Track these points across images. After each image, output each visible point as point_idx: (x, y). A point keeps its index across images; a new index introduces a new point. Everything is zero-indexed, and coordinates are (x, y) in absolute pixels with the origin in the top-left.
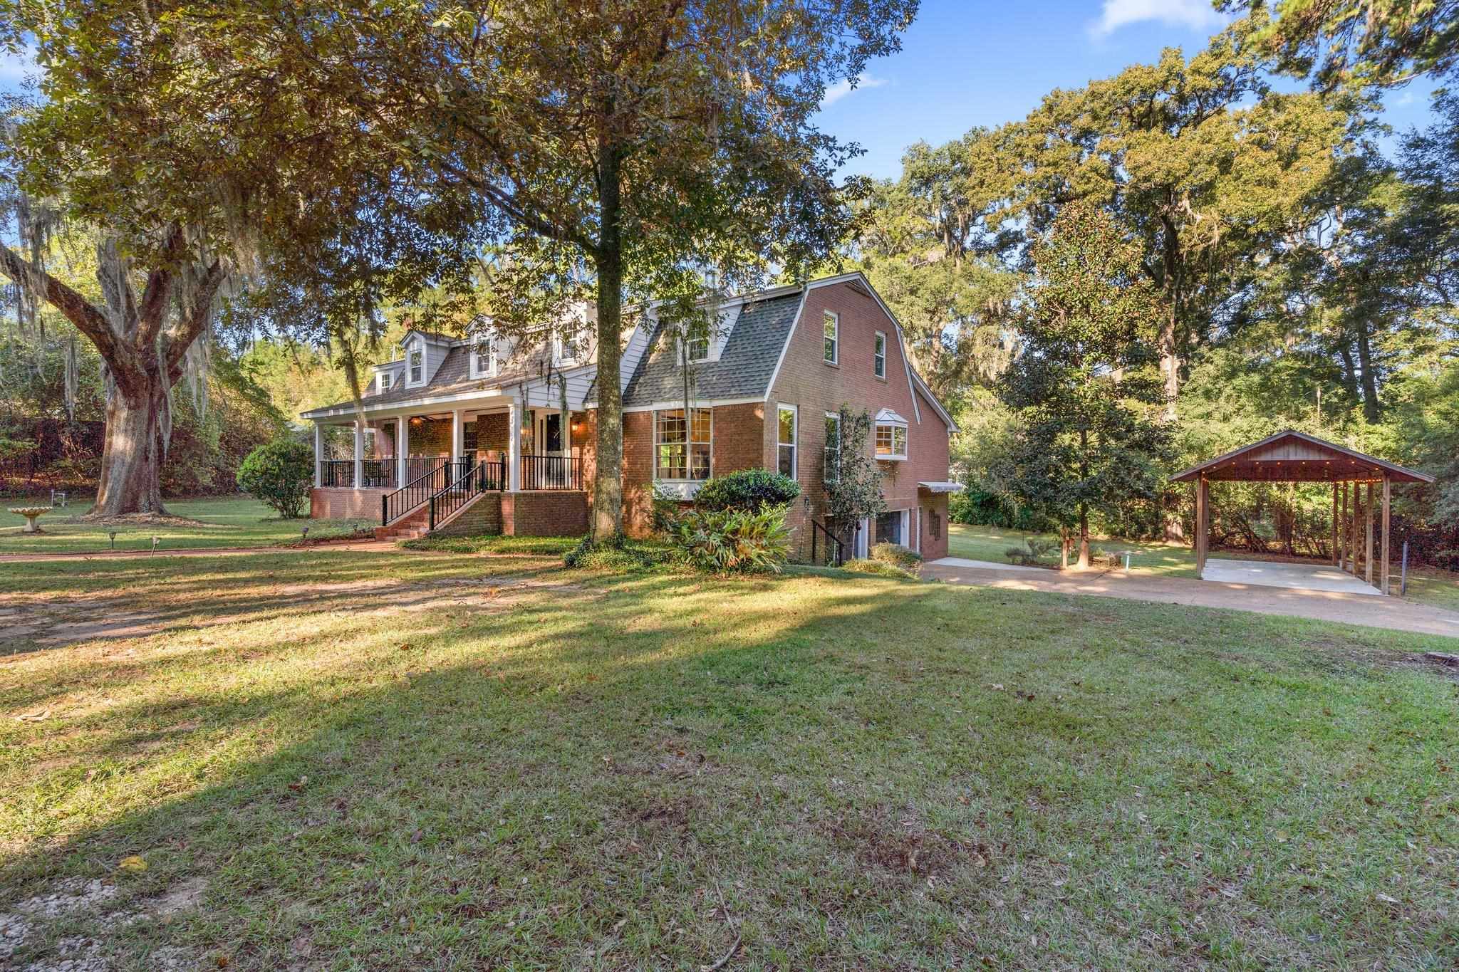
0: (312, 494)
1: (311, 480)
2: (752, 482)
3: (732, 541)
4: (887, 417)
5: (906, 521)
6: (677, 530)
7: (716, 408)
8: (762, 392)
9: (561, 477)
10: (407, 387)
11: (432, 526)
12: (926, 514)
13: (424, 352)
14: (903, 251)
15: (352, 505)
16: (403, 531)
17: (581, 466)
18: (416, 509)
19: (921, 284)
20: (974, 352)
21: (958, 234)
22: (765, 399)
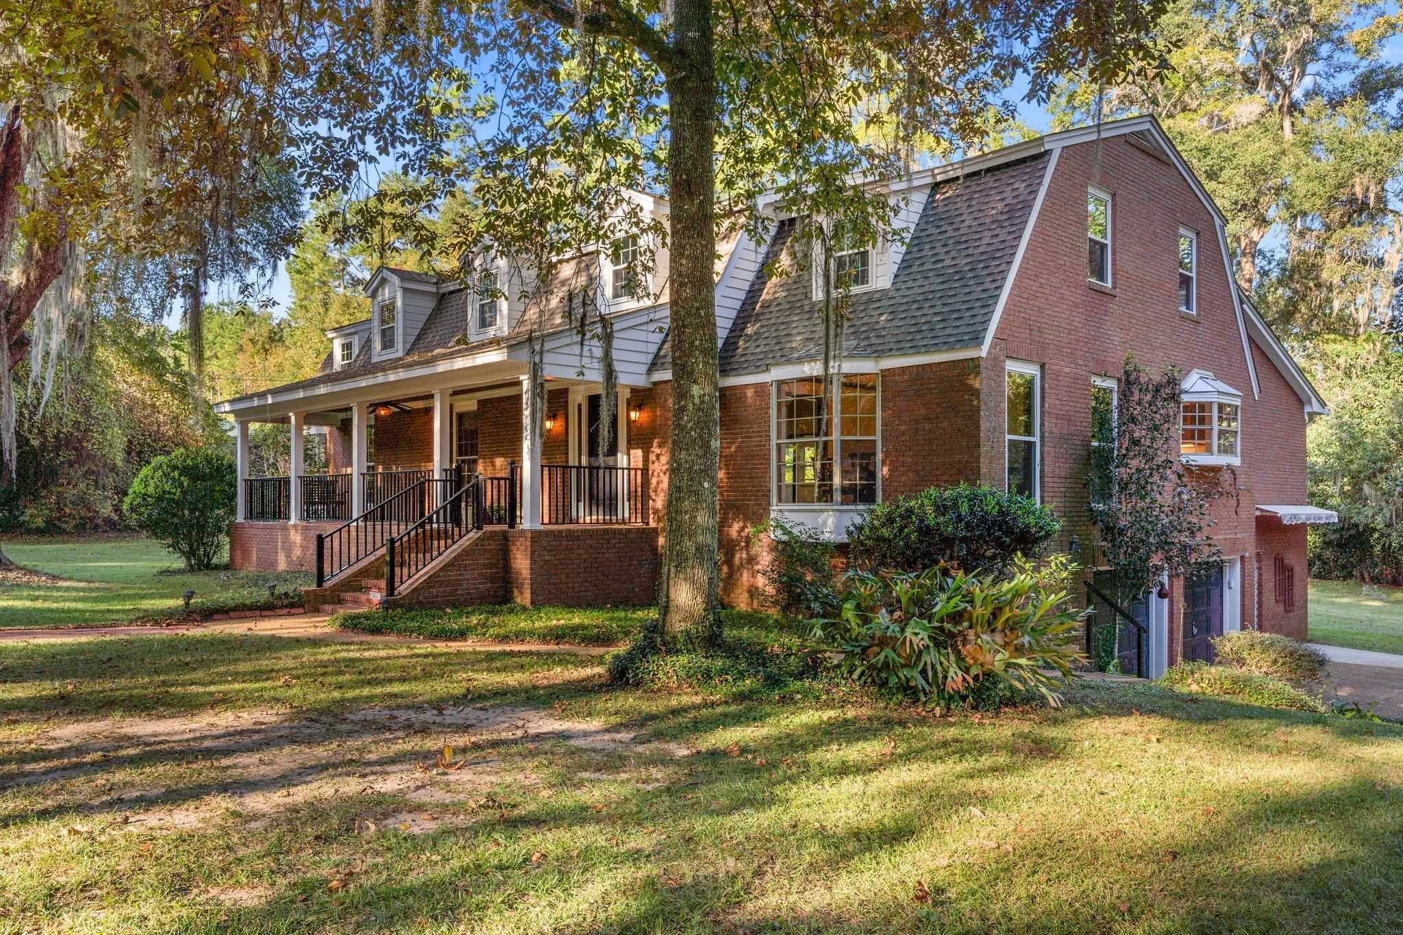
0: (233, 532)
1: (233, 511)
2: (964, 509)
3: (952, 635)
4: (1201, 386)
5: (1233, 579)
6: (831, 611)
7: (886, 373)
8: (977, 340)
9: (611, 504)
10: (375, 360)
11: (391, 589)
12: (1268, 564)
13: (399, 303)
14: (1184, 110)
15: (288, 551)
16: (348, 596)
17: (646, 483)
18: (372, 558)
19: (1227, 159)
20: (1325, 275)
21: (1285, 76)
22: (984, 351)
